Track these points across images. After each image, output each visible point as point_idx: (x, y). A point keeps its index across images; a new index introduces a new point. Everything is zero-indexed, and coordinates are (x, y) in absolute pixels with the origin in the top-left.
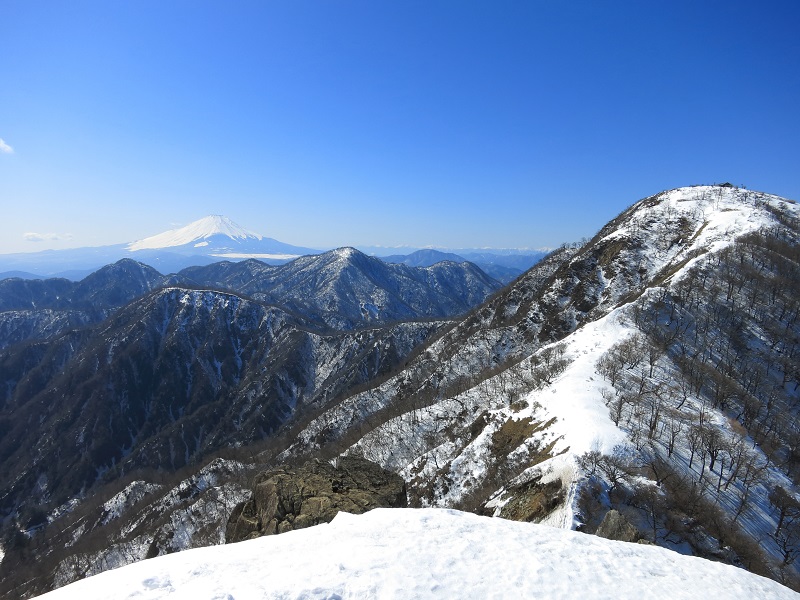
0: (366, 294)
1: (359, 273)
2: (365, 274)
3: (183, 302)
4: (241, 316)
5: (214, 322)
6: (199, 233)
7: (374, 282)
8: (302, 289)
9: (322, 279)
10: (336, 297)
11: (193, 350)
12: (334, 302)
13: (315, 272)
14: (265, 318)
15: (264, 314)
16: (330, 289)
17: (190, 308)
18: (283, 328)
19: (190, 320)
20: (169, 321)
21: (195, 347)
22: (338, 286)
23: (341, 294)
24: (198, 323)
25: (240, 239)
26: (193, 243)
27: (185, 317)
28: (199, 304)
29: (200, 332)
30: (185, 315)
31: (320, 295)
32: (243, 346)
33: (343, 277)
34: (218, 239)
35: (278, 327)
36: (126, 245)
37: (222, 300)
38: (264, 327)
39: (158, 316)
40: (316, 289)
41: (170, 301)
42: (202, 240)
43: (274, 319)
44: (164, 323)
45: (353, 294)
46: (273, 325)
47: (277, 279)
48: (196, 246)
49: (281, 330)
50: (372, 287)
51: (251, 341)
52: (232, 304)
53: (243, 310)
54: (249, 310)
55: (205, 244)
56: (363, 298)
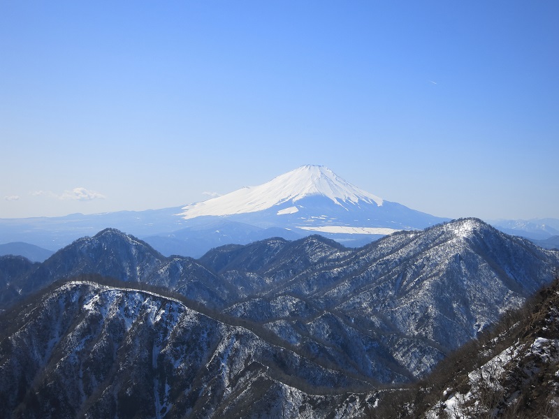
0: (490, 305)
1: (483, 266)
2: (493, 267)
3: (86, 307)
4: (179, 341)
5: (128, 348)
6: (285, 195)
7: (508, 284)
8: (378, 290)
9: (416, 274)
10: (432, 310)
11: (84, 399)
12: (428, 317)
13: (405, 262)
14: (221, 348)
15: (221, 340)
16: (423, 294)
17: (95, 320)
18: (247, 368)
19: (90, 342)
20: (57, 339)
21: (88, 393)
22: (438, 288)
23: (443, 304)
24: (101, 349)
25: (348, 203)
26: (276, 208)
27: (83, 336)
28: (112, 312)
29: (103, 365)
30: (85, 332)
31: (405, 303)
32: (172, 398)
33: (452, 273)
34: (314, 204)
35: (240, 366)
36: (179, 209)
37: (153, 308)
38: (216, 367)
39: (42, 332)
40: (402, 293)
41: (69, 304)
42: (289, 204)
43: (237, 350)
44: (51, 343)
45: (466, 303)
46: (231, 363)
47: (344, 271)
48: (280, 213)
49: (243, 374)
50: (503, 292)
51: (187, 392)
52: (169, 318)
53: (185, 330)
54: (196, 330)
55: (294, 210)
56: (483, 314)
